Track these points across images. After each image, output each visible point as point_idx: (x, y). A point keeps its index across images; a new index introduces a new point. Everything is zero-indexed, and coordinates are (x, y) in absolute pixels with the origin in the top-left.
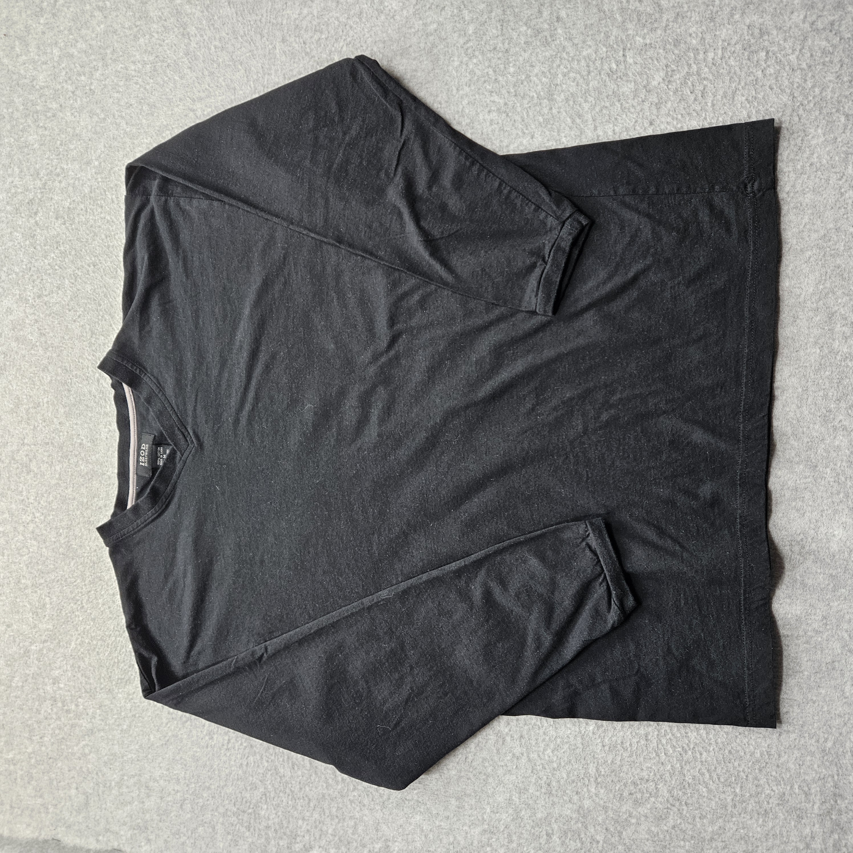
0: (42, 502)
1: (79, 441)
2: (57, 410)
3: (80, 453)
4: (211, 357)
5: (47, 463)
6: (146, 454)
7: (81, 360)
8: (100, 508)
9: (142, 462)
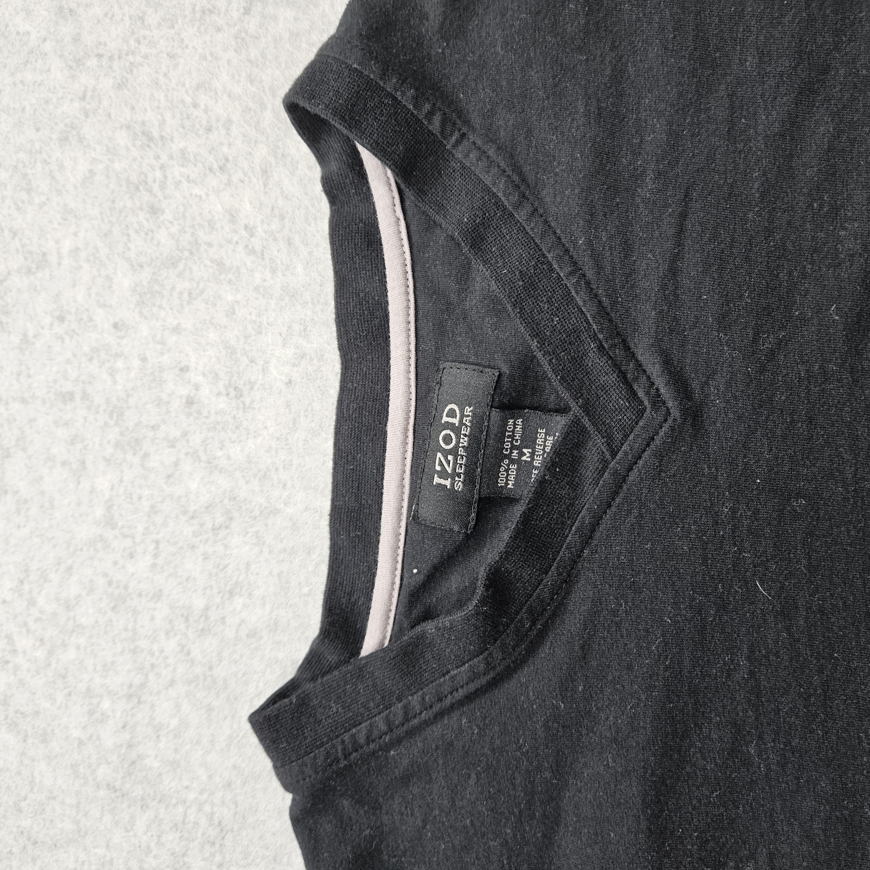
0: (41, 601)
1: (184, 391)
2: (108, 278)
3: (185, 434)
4: (751, 61)
5: (64, 463)
6: (464, 441)
7: (203, 99)
8: (253, 634)
9: (443, 474)
